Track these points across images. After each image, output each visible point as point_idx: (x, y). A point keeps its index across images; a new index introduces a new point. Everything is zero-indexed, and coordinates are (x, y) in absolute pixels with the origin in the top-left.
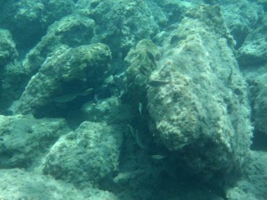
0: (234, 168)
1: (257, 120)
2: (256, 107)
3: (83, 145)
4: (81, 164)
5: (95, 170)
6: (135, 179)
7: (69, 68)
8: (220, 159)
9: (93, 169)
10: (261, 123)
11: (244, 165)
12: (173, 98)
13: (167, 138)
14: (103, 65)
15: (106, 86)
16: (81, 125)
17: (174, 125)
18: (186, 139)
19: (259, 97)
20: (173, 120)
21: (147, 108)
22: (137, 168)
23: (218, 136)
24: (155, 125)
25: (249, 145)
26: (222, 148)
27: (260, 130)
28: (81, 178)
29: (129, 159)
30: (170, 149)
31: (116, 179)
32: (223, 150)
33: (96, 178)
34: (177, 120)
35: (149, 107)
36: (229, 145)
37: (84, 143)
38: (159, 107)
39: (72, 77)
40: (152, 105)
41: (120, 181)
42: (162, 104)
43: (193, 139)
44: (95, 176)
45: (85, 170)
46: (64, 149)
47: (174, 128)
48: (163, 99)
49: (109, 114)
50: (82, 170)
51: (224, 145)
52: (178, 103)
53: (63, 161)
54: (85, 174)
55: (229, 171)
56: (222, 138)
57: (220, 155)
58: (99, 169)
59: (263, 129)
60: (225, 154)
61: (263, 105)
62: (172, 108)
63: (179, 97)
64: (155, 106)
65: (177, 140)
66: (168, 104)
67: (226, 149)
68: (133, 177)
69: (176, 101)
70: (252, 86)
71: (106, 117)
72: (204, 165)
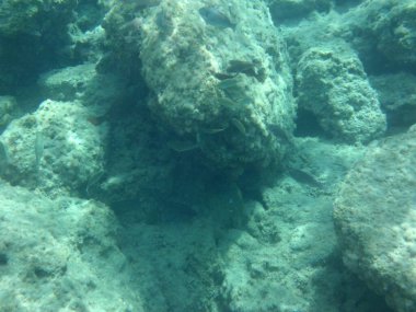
0: (273, 160)
1: (301, 94)
2: (299, 76)
3: (48, 136)
4: (48, 163)
5: (71, 171)
6: (133, 182)
7: (8, 12)
8: (253, 145)
9: (67, 169)
10: (306, 99)
11: (286, 157)
12: (179, 57)
13: (176, 115)
14: (66, 11)
15: (74, 46)
16: (41, 106)
17: (184, 97)
18: (202, 115)
19: (301, 61)
20: (182, 90)
21: (142, 74)
22: (134, 168)
23: (248, 113)
24: (157, 99)
25: (292, 130)
26: (254, 130)
27: (306, 108)
28: (50, 183)
29: (122, 156)
30: (181, 132)
31: (105, 186)
32: (256, 133)
33: (74, 183)
34: (188, 89)
35: (145, 73)
36: (263, 126)
37: (50, 132)
38: (159, 71)
39: (15, 29)
40: (148, 69)
41: (111, 187)
42: (163, 68)
43: (212, 116)
44: (73, 180)
45: (56, 172)
46: (19, 141)
47: (184, 101)
48: (163, 59)
49: (85, 89)
50: (50, 172)
51: (257, 126)
52: (186, 65)
53: (20, 159)
54: (55, 177)
55: (266, 164)
56: (253, 116)
57: (251, 139)
58: (76, 169)
59: (310, 106)
60: (259, 139)
61: (309, 72)
62: (178, 72)
63: (187, 56)
64: (153, 69)
65: (189, 118)
66: (172, 67)
67: (259, 132)
68: (130, 179)
69: (184, 62)
70: (292, 47)
71: (79, 94)
72: (230, 156)
